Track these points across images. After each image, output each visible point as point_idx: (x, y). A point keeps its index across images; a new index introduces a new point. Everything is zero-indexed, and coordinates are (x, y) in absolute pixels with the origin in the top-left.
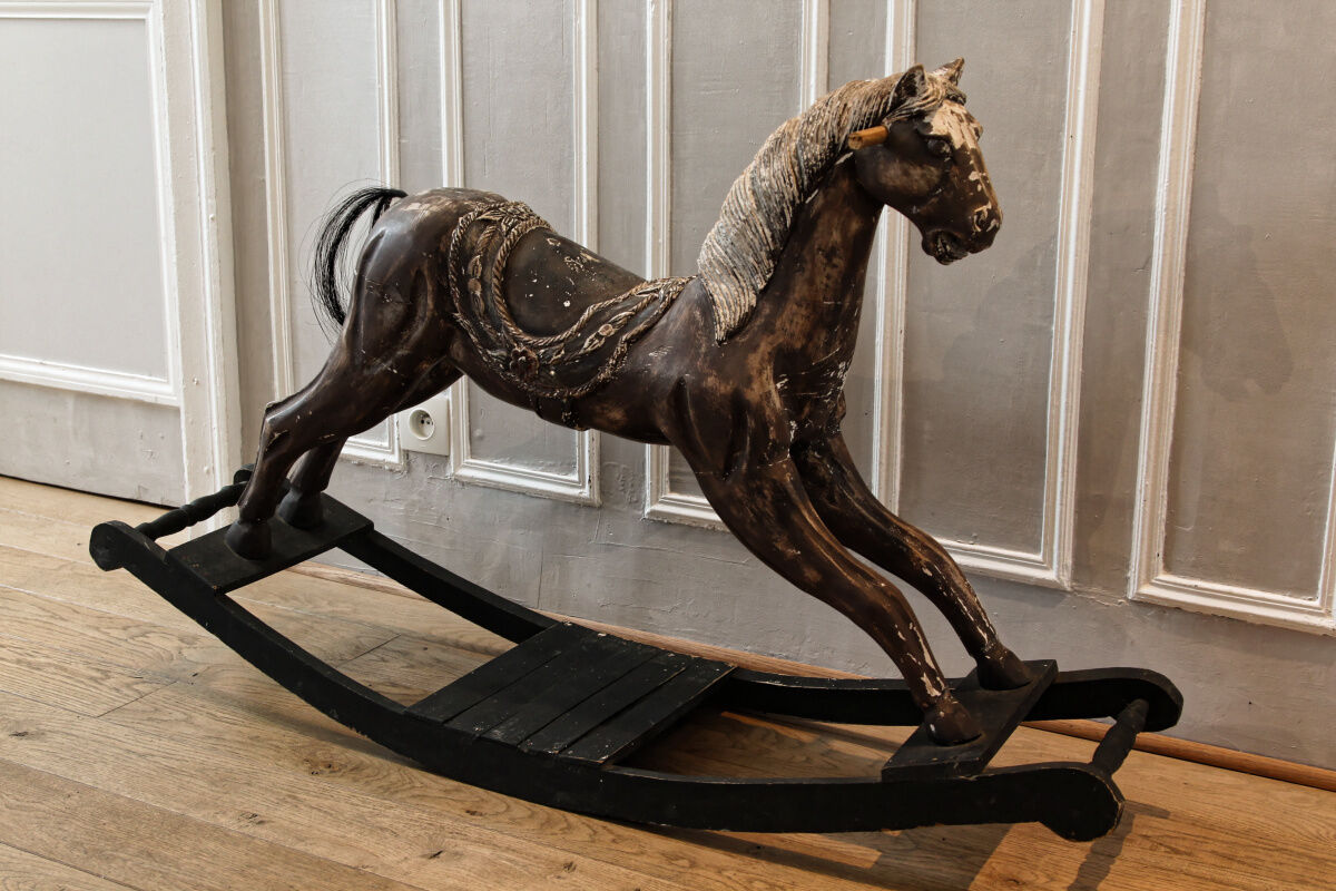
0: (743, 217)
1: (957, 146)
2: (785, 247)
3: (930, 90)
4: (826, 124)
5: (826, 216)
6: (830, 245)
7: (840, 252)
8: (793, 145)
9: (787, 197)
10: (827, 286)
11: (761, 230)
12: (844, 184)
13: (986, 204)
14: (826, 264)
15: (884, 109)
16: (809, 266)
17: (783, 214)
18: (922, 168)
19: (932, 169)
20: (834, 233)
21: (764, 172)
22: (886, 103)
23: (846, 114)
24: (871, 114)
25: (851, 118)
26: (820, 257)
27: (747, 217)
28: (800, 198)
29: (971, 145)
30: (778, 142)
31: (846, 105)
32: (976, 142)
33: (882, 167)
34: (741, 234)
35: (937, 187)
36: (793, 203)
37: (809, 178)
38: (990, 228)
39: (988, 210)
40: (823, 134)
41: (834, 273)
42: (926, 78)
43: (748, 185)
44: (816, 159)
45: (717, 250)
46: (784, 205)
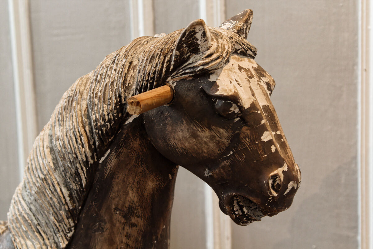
0: (42, 176)
1: (247, 106)
2: (83, 206)
3: (214, 46)
4: (113, 83)
5: (121, 176)
6: (127, 205)
7: (138, 211)
8: (84, 104)
9: (80, 158)
10: (127, 245)
11: (58, 190)
12: (136, 144)
13: (281, 166)
14: (125, 224)
15: (168, 67)
16: (108, 226)
17: (77, 174)
18: (210, 129)
19: (222, 130)
20: (130, 192)
21: (59, 132)
22: (170, 61)
23: (131, 73)
24: (154, 73)
25: (135, 78)
26: (118, 217)
27: (45, 175)
28: (92, 157)
29: (262, 102)
30: (70, 100)
31: (131, 63)
32: (268, 99)
33: (169, 128)
34: (41, 192)
35: (228, 149)
36: (86, 163)
37: (100, 138)
38: (288, 191)
39: (284, 172)
40: (110, 93)
41: (134, 232)
42: (209, 34)
43: (46, 143)
44: (104, 119)
45: (22, 207)
46: (78, 165)
